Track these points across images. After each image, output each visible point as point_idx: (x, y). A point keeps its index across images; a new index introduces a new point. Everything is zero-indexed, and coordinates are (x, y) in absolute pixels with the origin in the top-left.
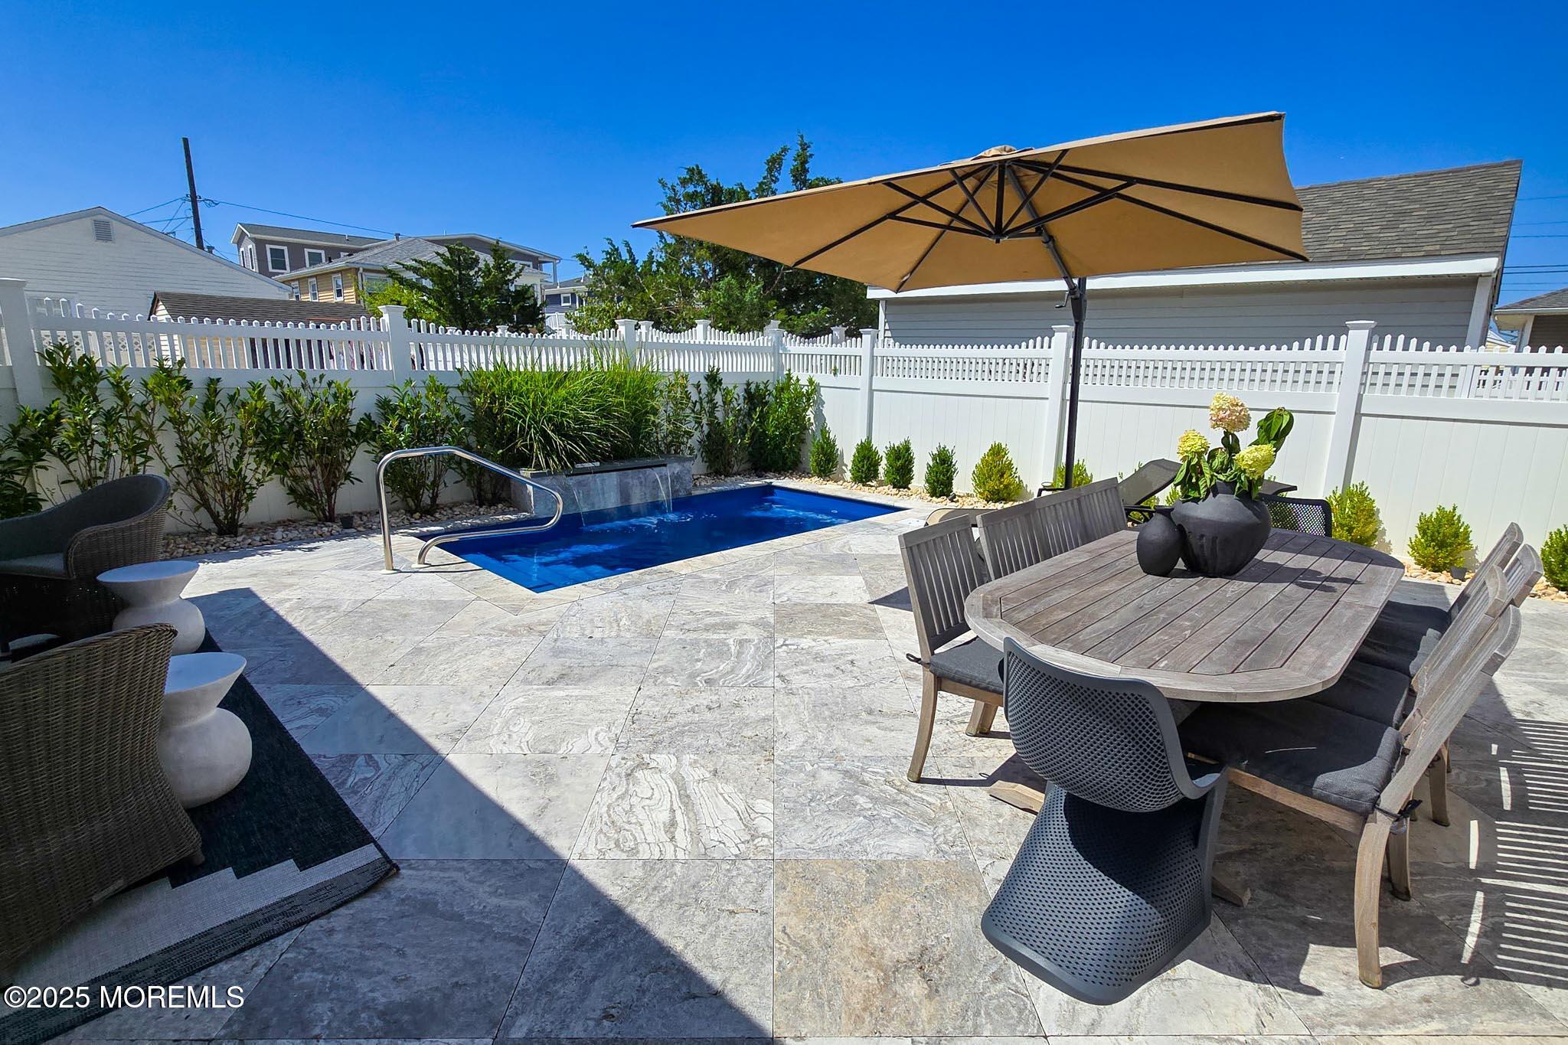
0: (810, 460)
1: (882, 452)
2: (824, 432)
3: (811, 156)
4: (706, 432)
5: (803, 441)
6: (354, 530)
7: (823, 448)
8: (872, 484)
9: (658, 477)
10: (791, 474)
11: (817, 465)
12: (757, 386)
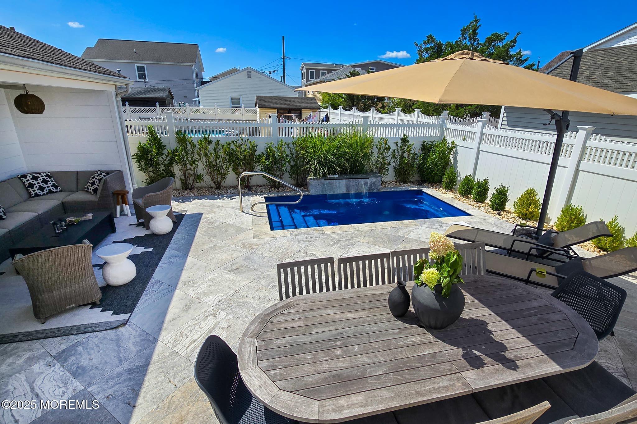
4: (398, 163)
6: (251, 192)
7: (449, 176)
9: (363, 183)
11: (445, 184)
12: (429, 143)
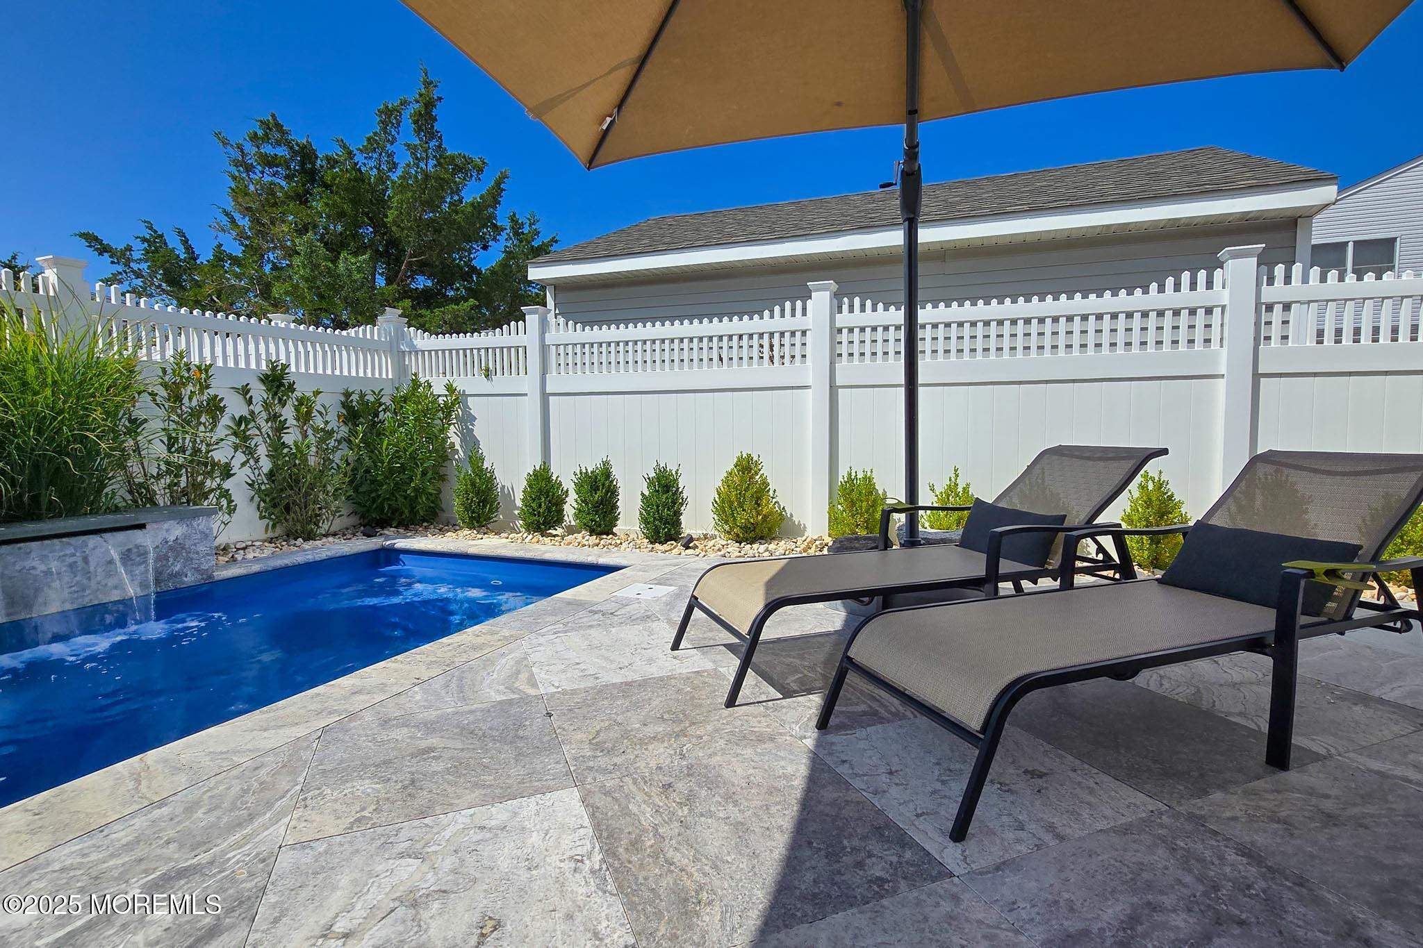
0: (455, 504)
1: (568, 484)
2: (475, 459)
3: (440, 99)
4: (266, 470)
5: (442, 478)
7: (473, 484)
8: (554, 532)
9: (114, 554)
10: (426, 528)
11: (466, 509)
12: (362, 395)
